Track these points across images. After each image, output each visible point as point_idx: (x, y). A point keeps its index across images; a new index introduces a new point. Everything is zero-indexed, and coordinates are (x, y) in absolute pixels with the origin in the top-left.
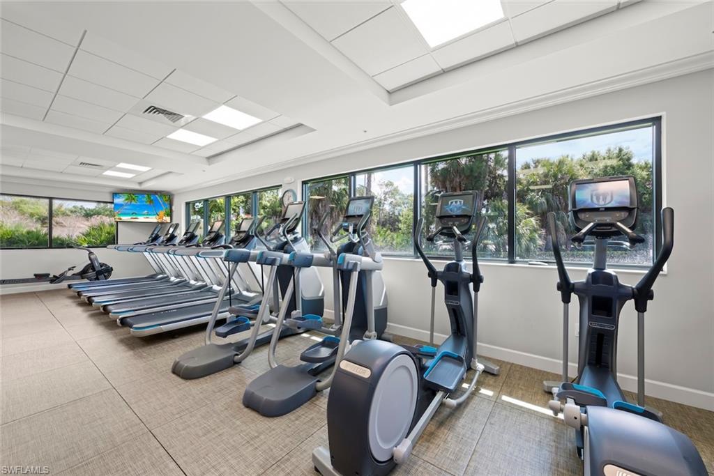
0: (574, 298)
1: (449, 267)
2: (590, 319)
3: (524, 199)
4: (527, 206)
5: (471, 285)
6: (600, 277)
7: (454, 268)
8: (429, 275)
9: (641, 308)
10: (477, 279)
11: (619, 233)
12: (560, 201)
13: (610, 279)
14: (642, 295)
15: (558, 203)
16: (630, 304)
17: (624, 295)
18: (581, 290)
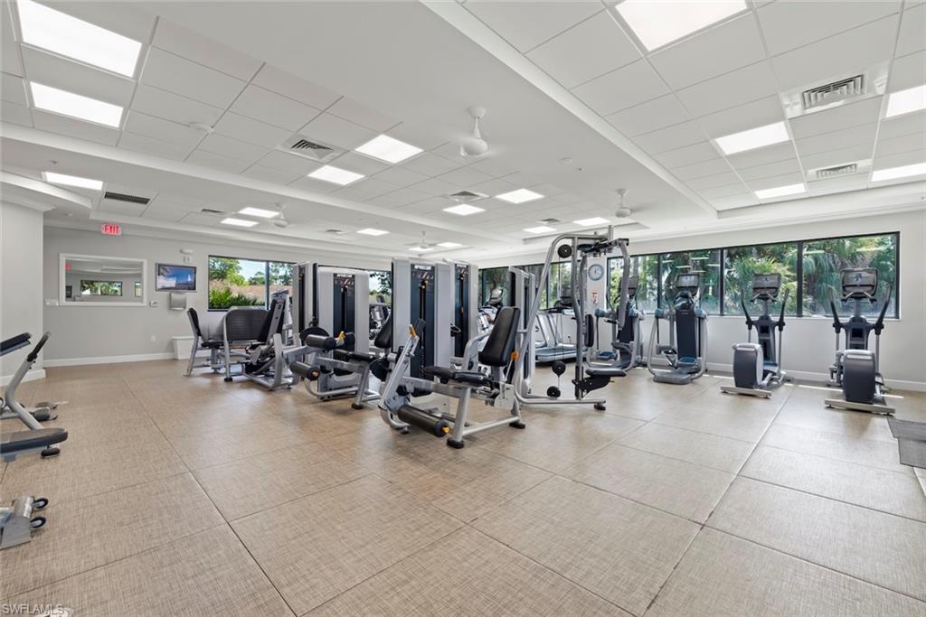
0: (842, 330)
1: (762, 318)
2: (851, 340)
3: (782, 257)
4: (787, 267)
5: (777, 328)
6: (857, 319)
7: (765, 318)
8: (747, 323)
9: (878, 333)
10: (781, 324)
11: (865, 297)
12: (833, 259)
13: (862, 320)
14: (879, 327)
15: (831, 262)
16: (873, 331)
17: (870, 327)
18: (846, 326)
